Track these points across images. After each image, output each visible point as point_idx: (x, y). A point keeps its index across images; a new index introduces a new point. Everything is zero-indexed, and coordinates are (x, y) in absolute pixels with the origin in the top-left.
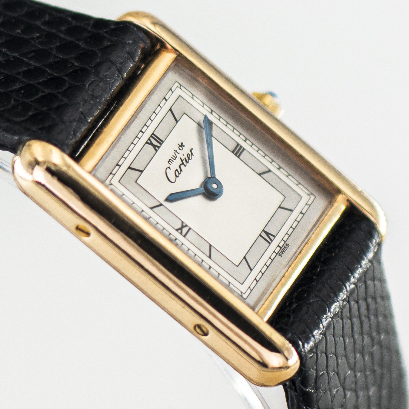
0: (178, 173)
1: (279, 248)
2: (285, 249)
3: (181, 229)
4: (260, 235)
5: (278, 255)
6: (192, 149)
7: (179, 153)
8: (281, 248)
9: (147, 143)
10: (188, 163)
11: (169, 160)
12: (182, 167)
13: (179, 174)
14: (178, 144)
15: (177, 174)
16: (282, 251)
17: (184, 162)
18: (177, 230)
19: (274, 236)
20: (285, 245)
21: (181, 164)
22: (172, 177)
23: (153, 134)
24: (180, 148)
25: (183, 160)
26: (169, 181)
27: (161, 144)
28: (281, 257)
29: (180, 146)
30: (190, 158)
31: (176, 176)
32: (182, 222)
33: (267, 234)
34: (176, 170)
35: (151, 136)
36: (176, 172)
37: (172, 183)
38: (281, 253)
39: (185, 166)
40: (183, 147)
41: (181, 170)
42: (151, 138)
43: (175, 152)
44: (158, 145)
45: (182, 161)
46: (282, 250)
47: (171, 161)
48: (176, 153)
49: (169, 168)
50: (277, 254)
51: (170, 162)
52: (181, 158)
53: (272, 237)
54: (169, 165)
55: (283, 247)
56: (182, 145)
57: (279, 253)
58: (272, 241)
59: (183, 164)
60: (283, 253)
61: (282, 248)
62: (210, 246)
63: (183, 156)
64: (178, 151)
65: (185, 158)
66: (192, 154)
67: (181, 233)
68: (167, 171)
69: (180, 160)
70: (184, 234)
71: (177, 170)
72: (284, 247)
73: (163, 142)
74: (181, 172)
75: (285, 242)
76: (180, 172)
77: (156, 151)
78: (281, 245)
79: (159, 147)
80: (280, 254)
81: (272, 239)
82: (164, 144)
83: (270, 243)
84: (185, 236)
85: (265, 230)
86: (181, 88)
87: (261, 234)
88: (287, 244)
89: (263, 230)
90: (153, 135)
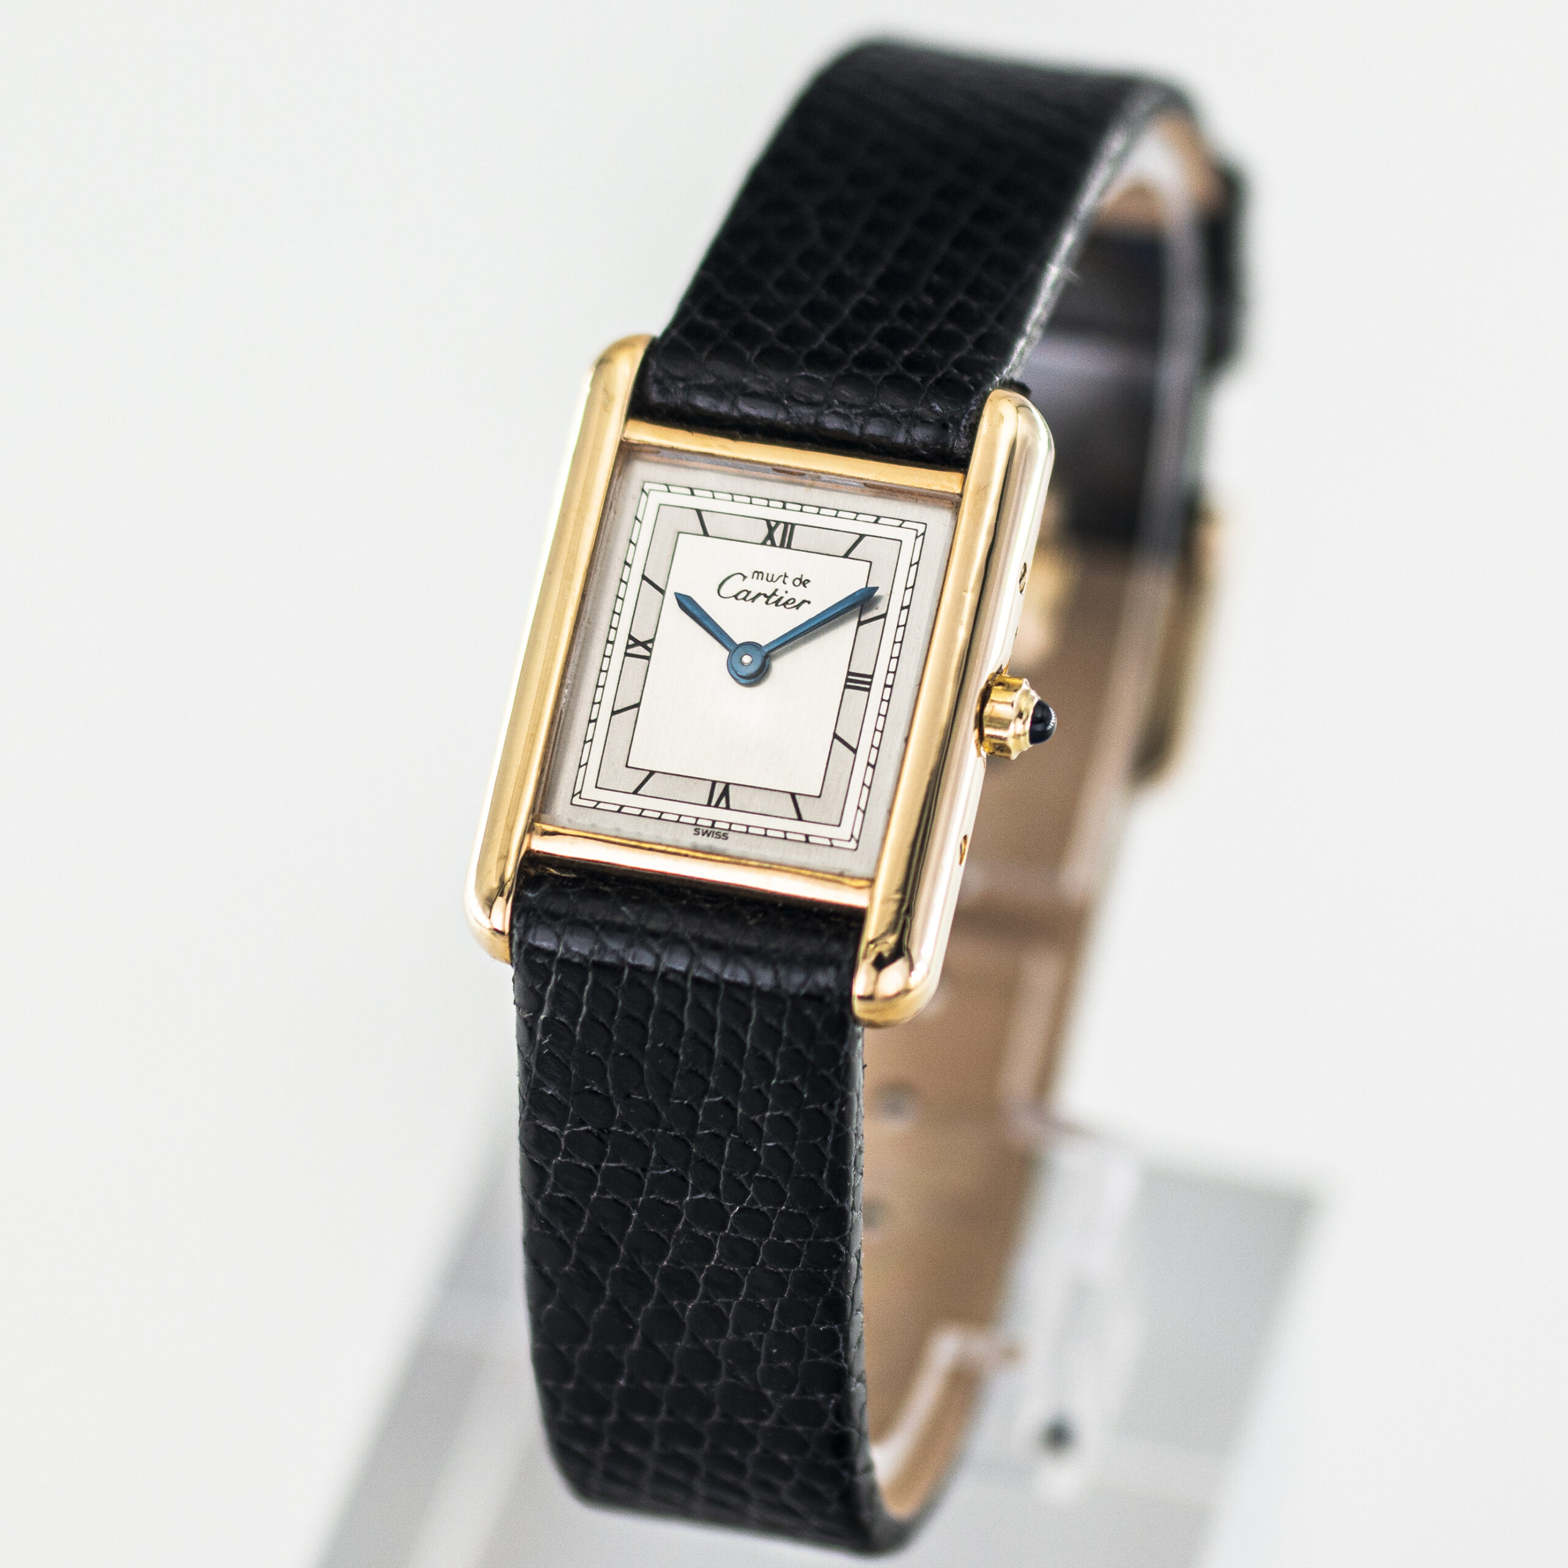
0: (745, 596)
1: (709, 823)
2: (715, 835)
3: (637, 643)
4: (714, 783)
5: (695, 827)
6: (809, 602)
7: (784, 582)
8: (713, 826)
9: (768, 522)
10: (777, 605)
11: (759, 571)
12: (762, 599)
13: (744, 599)
14: (802, 576)
15: (741, 596)
16: (707, 831)
17: (774, 599)
18: (630, 637)
19: (728, 807)
20: (723, 832)
21: (765, 595)
22: (729, 589)
23: (793, 525)
24: (797, 582)
25: (777, 596)
26: (717, 588)
27: (782, 546)
28: (695, 834)
29: (800, 580)
30: (787, 606)
31: (736, 597)
32: (652, 641)
33: (725, 793)
34: (749, 590)
35: (786, 524)
36: (745, 593)
37: (717, 594)
38: (703, 830)
39: (767, 603)
40: (801, 585)
41: (753, 600)
42: (782, 526)
43: (782, 576)
44: (778, 541)
45: (774, 594)
46: (710, 830)
47: (761, 575)
48: (782, 578)
49: (745, 577)
50: (695, 824)
51: (756, 574)
52: (777, 590)
53: (723, 803)
54: (749, 574)
55: (717, 830)
56: (804, 583)
57: (702, 828)
58: (717, 806)
59: (769, 598)
60: (703, 835)
61: (713, 830)
62: (637, 705)
63: (784, 593)
64: (789, 581)
65: (782, 598)
66: (798, 607)
67: (628, 647)
68: (735, 576)
69: (774, 590)
70: (630, 651)
71: (749, 593)
72: (717, 832)
73: (789, 547)
74: (750, 601)
75: (730, 829)
76: (747, 599)
77: (764, 543)
78: (717, 825)
79: (773, 544)
80: (699, 829)
81: (720, 805)
82: (785, 551)
83: (709, 805)
84: (626, 654)
85: (731, 787)
86: (917, 537)
87: (717, 784)
88: (727, 834)
89: (727, 785)
90: (790, 528)
